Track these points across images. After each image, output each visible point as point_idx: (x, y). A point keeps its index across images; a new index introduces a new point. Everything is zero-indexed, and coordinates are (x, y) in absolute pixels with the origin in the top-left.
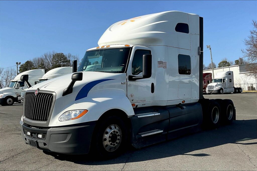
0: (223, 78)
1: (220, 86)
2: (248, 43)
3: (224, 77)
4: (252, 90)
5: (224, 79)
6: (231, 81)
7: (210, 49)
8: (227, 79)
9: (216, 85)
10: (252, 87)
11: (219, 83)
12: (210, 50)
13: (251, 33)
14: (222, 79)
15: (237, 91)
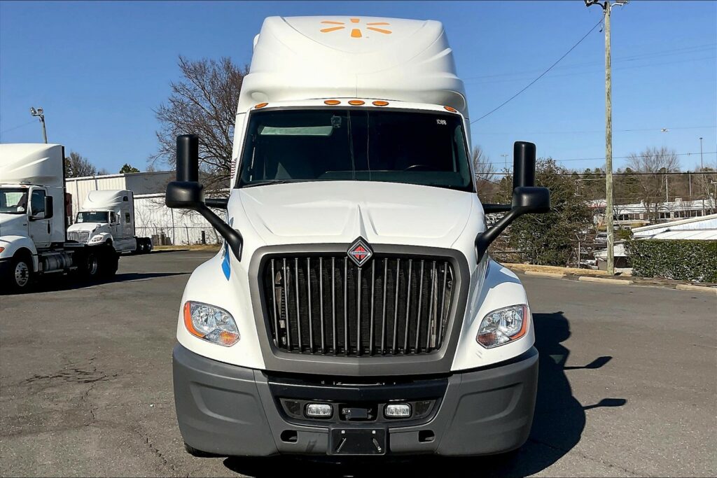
0: (110, 211)
1: (105, 234)
2: (161, 115)
3: (113, 208)
4: (163, 244)
5: (112, 214)
6: (128, 221)
7: (43, 120)
8: (119, 213)
9: (94, 231)
10: (163, 236)
11: (102, 224)
12: (42, 123)
13: (172, 89)
14: (107, 213)
15: (143, 246)
